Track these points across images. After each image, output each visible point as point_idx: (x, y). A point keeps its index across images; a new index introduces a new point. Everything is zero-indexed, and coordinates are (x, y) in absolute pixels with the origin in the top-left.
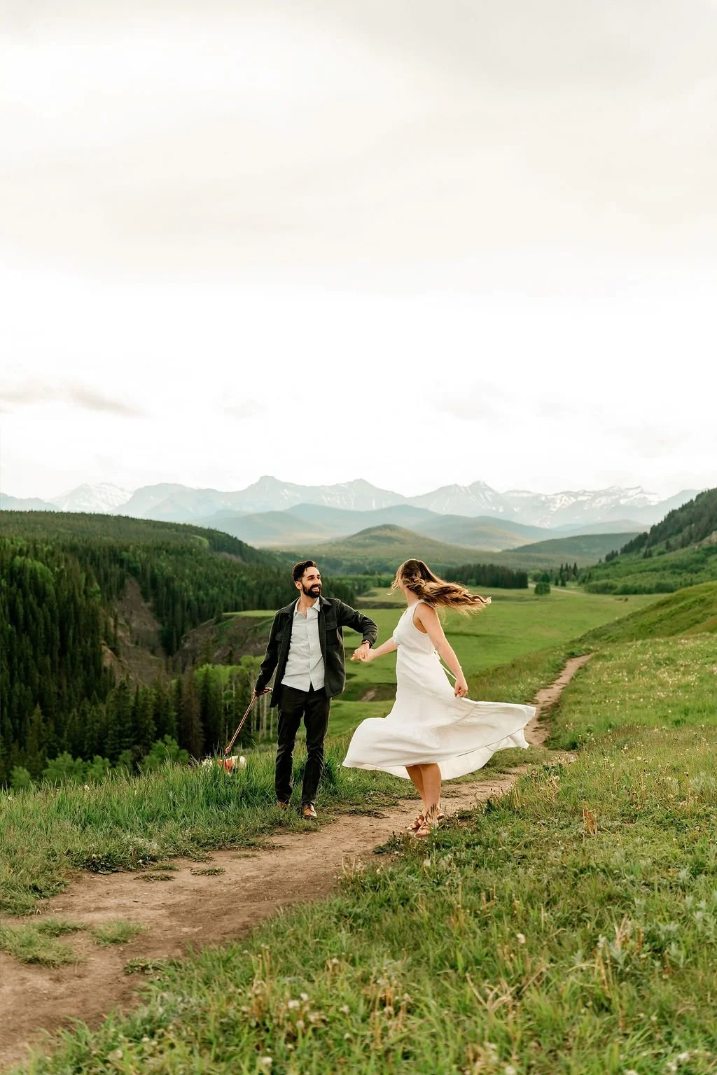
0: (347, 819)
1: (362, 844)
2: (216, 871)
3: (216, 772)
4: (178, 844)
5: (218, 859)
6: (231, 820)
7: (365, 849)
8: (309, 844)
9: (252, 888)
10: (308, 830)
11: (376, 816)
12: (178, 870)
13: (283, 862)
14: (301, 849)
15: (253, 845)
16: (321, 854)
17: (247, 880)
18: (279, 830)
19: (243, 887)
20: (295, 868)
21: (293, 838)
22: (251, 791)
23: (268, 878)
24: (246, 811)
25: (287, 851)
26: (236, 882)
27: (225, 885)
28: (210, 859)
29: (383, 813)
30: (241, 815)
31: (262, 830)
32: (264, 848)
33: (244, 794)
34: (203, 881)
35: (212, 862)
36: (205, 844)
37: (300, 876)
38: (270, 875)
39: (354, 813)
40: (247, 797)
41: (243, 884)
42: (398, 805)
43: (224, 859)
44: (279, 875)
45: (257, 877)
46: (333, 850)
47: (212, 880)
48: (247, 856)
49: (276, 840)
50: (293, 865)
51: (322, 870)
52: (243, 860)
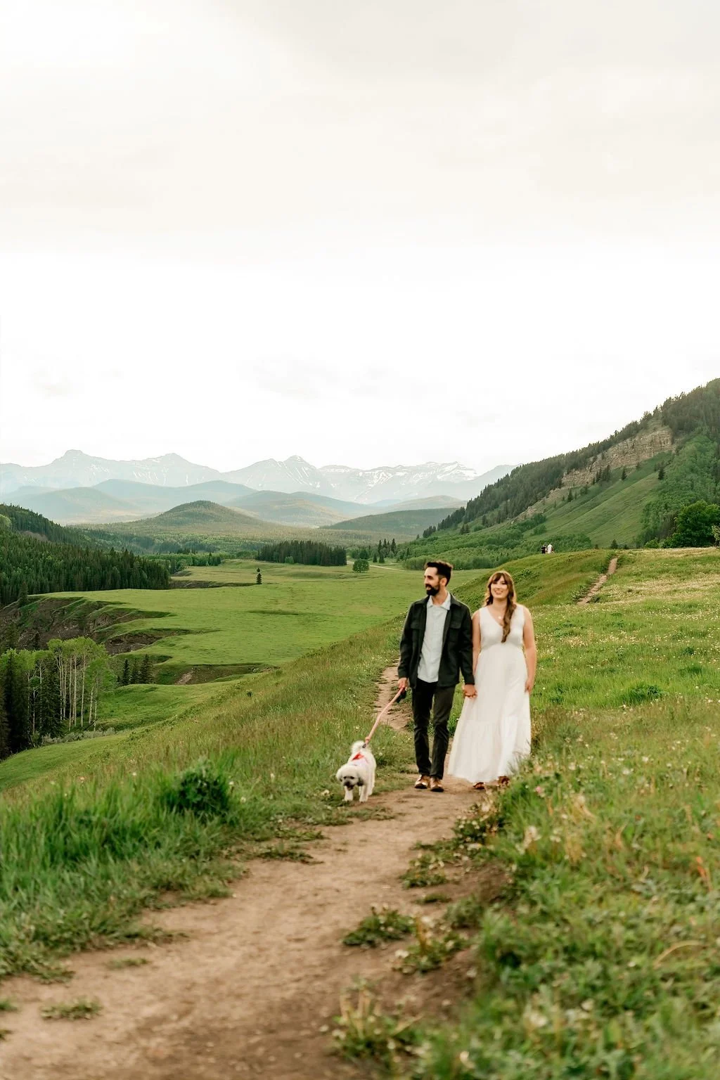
0: (261, 869)
1: (309, 921)
2: (88, 1010)
3: (61, 806)
4: (11, 949)
5: (81, 971)
6: (93, 888)
7: (321, 932)
8: (224, 925)
9: (165, 1052)
10: (214, 895)
11: (304, 860)
12: (14, 1010)
13: (197, 975)
14: (217, 938)
15: (137, 935)
16: (253, 950)
17: (146, 1029)
18: (169, 898)
19: (145, 1049)
20: (223, 989)
21: (195, 913)
22: (116, 833)
23: (186, 1023)
24: (113, 866)
25: (195, 944)
26: (130, 1038)
27: (111, 1045)
28: (68, 975)
29: (307, 852)
30: (107, 877)
31: (143, 903)
32: (155, 940)
33: (107, 840)
34: (65, 1037)
35: (74, 982)
36: (58, 943)
37: (239, 1012)
38: (187, 1013)
39: (269, 856)
40: (111, 842)
41: (143, 1042)
42: (322, 838)
43: (94, 970)
44: (203, 1011)
45: (163, 1020)
46: (269, 938)
47: (82, 1031)
48: (132, 964)
49: (171, 920)
50: (218, 982)
51: (276, 995)
52: (127, 974)
